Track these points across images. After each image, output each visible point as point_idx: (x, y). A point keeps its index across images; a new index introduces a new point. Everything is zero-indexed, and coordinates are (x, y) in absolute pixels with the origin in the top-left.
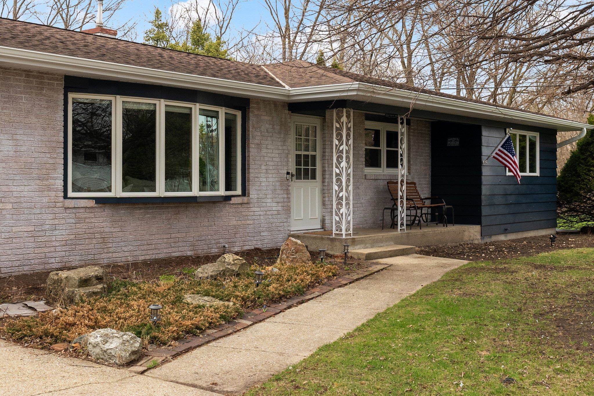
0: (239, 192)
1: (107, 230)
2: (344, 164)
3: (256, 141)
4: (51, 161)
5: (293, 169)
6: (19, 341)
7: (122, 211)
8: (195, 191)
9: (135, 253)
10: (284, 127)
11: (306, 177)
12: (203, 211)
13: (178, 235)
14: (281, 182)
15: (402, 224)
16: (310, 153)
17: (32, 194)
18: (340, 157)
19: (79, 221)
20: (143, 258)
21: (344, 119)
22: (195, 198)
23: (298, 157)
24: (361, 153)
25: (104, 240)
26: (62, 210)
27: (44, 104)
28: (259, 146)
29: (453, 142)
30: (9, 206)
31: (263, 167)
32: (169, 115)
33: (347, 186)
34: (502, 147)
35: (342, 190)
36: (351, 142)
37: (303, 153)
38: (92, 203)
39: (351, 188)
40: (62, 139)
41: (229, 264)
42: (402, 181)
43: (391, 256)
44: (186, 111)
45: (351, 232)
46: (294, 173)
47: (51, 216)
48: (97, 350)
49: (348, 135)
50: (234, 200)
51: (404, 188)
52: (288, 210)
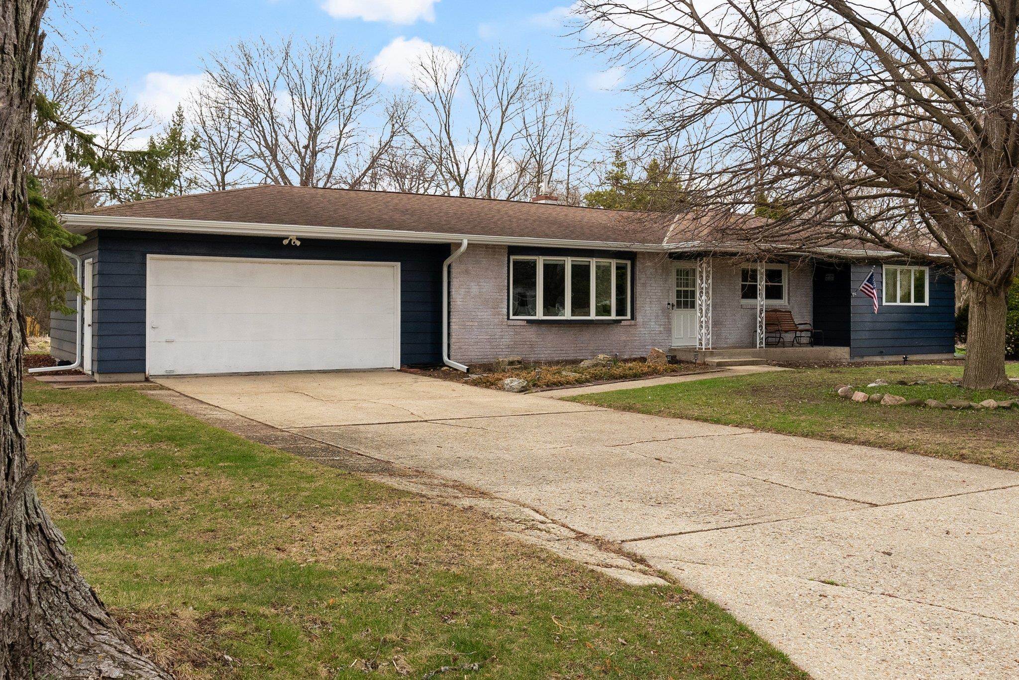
0: (629, 317)
1: (534, 340)
2: (704, 298)
3: (642, 281)
4: (500, 298)
5: (674, 300)
6: (476, 385)
7: (544, 328)
8: (593, 316)
9: (552, 355)
10: (666, 271)
11: (686, 305)
12: (600, 330)
13: (582, 345)
14: (663, 311)
15: (761, 343)
16: (689, 289)
17: (489, 317)
18: (702, 292)
19: (516, 333)
20: (557, 359)
21: (704, 265)
22: (592, 321)
23: (677, 291)
24: (737, 287)
25: (532, 346)
26: (506, 327)
27: (496, 263)
28: (644, 285)
29: (830, 278)
30: (477, 324)
31: (648, 300)
32: (573, 266)
33: (707, 313)
34: (868, 281)
35: (702, 317)
36: (710, 281)
37: (682, 289)
38: (524, 323)
39: (710, 315)
40: (506, 284)
41: (600, 360)
42: (761, 310)
43: (741, 365)
44: (587, 264)
45: (710, 346)
46: (675, 303)
47: (500, 330)
48: (508, 387)
49: (708, 277)
50: (623, 323)
51: (763, 315)
52: (669, 331)
